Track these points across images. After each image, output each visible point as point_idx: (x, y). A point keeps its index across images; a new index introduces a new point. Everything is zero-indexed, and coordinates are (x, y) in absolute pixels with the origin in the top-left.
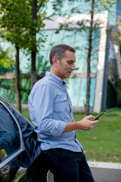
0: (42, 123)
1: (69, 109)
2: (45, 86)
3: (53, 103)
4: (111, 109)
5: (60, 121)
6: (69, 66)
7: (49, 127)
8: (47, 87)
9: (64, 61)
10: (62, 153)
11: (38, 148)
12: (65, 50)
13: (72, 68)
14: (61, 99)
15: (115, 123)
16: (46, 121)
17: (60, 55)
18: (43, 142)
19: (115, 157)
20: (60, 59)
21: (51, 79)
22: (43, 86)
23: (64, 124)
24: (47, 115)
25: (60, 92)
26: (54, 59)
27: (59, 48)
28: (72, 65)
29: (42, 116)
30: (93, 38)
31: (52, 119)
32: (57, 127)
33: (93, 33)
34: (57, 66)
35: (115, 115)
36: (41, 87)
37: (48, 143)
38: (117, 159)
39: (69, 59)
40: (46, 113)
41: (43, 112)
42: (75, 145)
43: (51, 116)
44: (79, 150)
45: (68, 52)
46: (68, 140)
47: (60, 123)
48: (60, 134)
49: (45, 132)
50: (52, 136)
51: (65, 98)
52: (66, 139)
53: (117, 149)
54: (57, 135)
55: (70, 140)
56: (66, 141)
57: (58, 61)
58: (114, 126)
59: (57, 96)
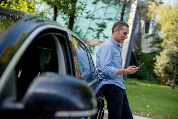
0: (104, 68)
1: (121, 62)
2: (108, 46)
3: (112, 57)
4: (131, 79)
5: (115, 68)
6: (123, 35)
7: (108, 70)
8: (110, 47)
9: (121, 32)
10: (115, 88)
11: (101, 83)
12: (123, 25)
13: (125, 37)
14: (117, 54)
15: (135, 90)
16: (107, 67)
17: (119, 28)
18: (104, 80)
19: (136, 112)
20: (119, 30)
21: (112, 42)
22: (107, 46)
23: (117, 70)
24: (108, 63)
25: (116, 51)
26: (116, 29)
27: (119, 24)
28: (126, 35)
29: (105, 64)
30: (125, 12)
31: (110, 66)
32: (113, 71)
33: (126, 8)
34: (116, 34)
35: (135, 84)
36: (106, 46)
37: (107, 81)
38: (137, 114)
39: (124, 32)
40: (107, 62)
41: (105, 61)
42: (123, 85)
43: (110, 65)
44: (124, 88)
45: (124, 27)
46: (119, 81)
47: (115, 69)
48: (114, 76)
49: (105, 74)
50: (109, 76)
51: (119, 55)
52: (118, 80)
53: (136, 108)
54: (113, 76)
55: (120, 81)
56: (118, 81)
57: (117, 31)
58: (134, 92)
59: (115, 53)
